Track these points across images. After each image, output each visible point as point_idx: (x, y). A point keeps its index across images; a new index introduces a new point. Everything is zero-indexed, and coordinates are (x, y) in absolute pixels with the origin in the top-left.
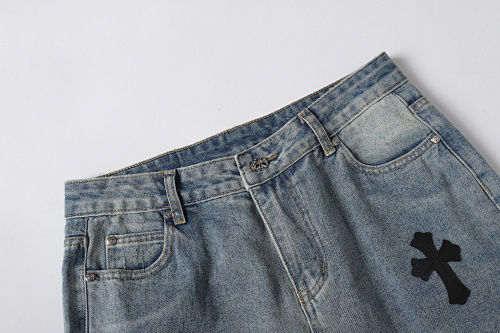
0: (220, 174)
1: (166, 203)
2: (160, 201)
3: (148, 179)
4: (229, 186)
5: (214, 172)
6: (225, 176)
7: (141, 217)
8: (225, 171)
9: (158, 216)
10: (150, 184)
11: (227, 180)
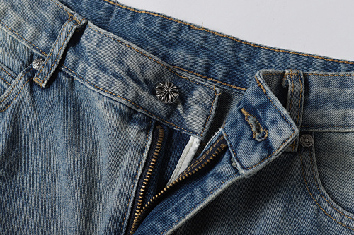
0: (113, 60)
1: (47, 50)
2: (43, 42)
3: (51, 8)
4: (111, 84)
5: (108, 53)
6: (116, 68)
7: (9, 42)
8: (120, 63)
9: (27, 56)
10: (48, 16)
11: (115, 75)
